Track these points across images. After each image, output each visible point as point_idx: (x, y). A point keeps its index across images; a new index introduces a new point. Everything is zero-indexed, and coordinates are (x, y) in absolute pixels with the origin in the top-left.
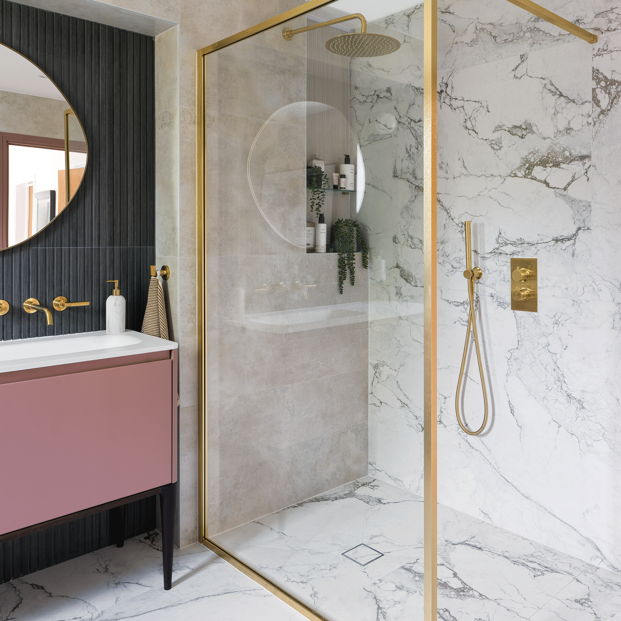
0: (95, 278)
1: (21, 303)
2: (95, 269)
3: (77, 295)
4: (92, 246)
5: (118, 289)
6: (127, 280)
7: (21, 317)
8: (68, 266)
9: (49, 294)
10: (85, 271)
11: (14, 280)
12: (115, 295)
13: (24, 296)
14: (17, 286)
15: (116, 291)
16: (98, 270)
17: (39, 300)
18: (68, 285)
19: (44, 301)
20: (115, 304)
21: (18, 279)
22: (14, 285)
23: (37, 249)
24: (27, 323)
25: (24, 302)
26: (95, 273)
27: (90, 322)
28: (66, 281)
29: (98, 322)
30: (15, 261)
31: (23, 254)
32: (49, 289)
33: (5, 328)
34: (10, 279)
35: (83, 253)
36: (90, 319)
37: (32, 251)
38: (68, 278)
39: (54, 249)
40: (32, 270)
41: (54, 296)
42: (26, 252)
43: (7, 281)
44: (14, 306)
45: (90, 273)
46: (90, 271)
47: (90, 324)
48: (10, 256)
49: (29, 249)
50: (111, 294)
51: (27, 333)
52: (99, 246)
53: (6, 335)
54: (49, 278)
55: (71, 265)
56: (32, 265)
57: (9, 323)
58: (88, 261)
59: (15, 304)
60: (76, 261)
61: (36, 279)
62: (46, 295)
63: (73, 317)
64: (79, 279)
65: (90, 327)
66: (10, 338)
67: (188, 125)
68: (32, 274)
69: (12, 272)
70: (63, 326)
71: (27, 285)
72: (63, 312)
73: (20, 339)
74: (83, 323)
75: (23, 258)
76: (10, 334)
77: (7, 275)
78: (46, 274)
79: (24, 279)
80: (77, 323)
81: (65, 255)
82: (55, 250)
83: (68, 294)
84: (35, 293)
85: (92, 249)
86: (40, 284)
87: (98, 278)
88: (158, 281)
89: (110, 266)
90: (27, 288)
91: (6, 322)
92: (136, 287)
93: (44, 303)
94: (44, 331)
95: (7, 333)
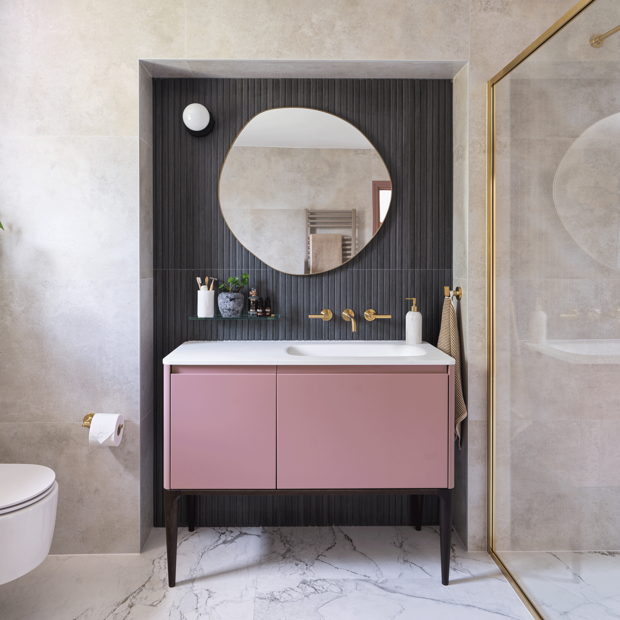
0: (398, 295)
1: (341, 312)
2: (398, 288)
3: (384, 309)
4: (396, 269)
5: (416, 306)
6: (426, 298)
7: (341, 324)
8: (376, 284)
9: (361, 307)
10: (390, 290)
11: (336, 294)
12: (413, 311)
13: (343, 307)
14: (338, 299)
15: (414, 307)
16: (401, 288)
17: (354, 310)
18: (376, 300)
19: (358, 312)
20: (412, 319)
21: (339, 294)
22: (336, 298)
23: (353, 270)
24: (345, 328)
25: (343, 312)
26: (398, 291)
27: (394, 332)
28: (375, 297)
29: (400, 333)
30: (337, 279)
31: (342, 274)
32: (361, 302)
33: (329, 331)
34: (333, 293)
35: (389, 274)
36: (394, 330)
37: (349, 272)
38: (376, 294)
39: (365, 270)
40: (349, 287)
41: (365, 308)
42: (345, 272)
43: (331, 295)
44: (336, 314)
45: (394, 291)
46: (394, 289)
47: (394, 334)
48: (333, 276)
49: (347, 270)
50: (410, 310)
51: (345, 336)
52: (402, 268)
53: (330, 336)
54: (362, 294)
55: (379, 284)
56: (349, 283)
57: (333, 327)
58: (392, 281)
59: (336, 313)
60: (382, 280)
61: (352, 294)
62: (359, 307)
63: (381, 327)
64: (386, 296)
65: (394, 336)
66: (333, 338)
67: (478, 155)
68: (349, 290)
69: (334, 288)
70: (372, 334)
71: (345, 299)
72: (372, 322)
73: (340, 341)
74: (388, 333)
75: (342, 277)
76: (333, 336)
77: (331, 290)
78: (359, 291)
79: (343, 294)
80: (383, 332)
81: (374, 276)
82: (366, 271)
83: (376, 307)
84: (351, 305)
85: (396, 270)
86: (355, 298)
87: (401, 296)
88: (451, 301)
89: (411, 286)
90: (345, 301)
91: (331, 326)
92: (434, 305)
93: (358, 314)
94: (357, 336)
95: (331, 335)
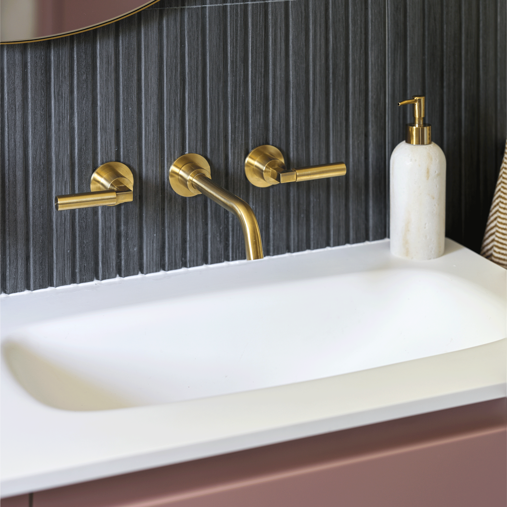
0: (354, 86)
1: (162, 167)
2: (354, 61)
3: (308, 138)
6: (442, 87)
7: (163, 209)
8: (283, 54)
9: (234, 140)
10: (327, 69)
11: (146, 104)
13: (169, 148)
14: (153, 119)
15: (418, 129)
16: (362, 62)
17: (209, 155)
18: (283, 110)
19: (222, 162)
21: (154, 100)
22: (146, 118)
23: (203, 9)
24: (179, 223)
25: (170, 164)
26: (354, 71)
27: (342, 216)
28: (278, 100)
29: (363, 216)
30: (147, 47)
31: (167, 26)
32: (234, 123)
33: (123, 242)
34: (135, 99)
35: (323, 13)
36: (343, 209)
37: (190, 17)
38: (283, 88)
39: (246, 6)
40: (190, 71)
41: (247, 144)
42: (175, 19)
43: (126, 107)
44: (147, 177)
45: (341, 72)
46: (341, 65)
47: (342, 224)
48: (134, 34)
49: (182, 10)
51: (179, 254)
53: (126, 261)
54: (235, 92)
55: (291, 53)
56: (190, 57)
57: (134, 225)
58: (335, 37)
59: (147, 170)
60: (303, 38)
61: (200, 96)
62: (226, 141)
63: (299, 204)
64: (314, 91)
65: (342, 231)
66: (137, 267)
68: (190, 84)
69: (139, 80)
70: (271, 231)
71: (178, 114)
72: (271, 190)
73: (162, 273)
74: (324, 222)
75: (167, 36)
76: (136, 258)
77: (127, 88)
78: (226, 82)
79: (169, 99)
80: (308, 220)
81: (275, 24)
82: (250, 8)
83: (283, 137)
84: (199, 137)
86: (211, 110)
87: (363, 87)
89: (394, 51)
90: (178, 125)
91: (126, 223)
92: (466, 108)
93: (223, 166)
94: (221, 247)
95: (128, 254)
